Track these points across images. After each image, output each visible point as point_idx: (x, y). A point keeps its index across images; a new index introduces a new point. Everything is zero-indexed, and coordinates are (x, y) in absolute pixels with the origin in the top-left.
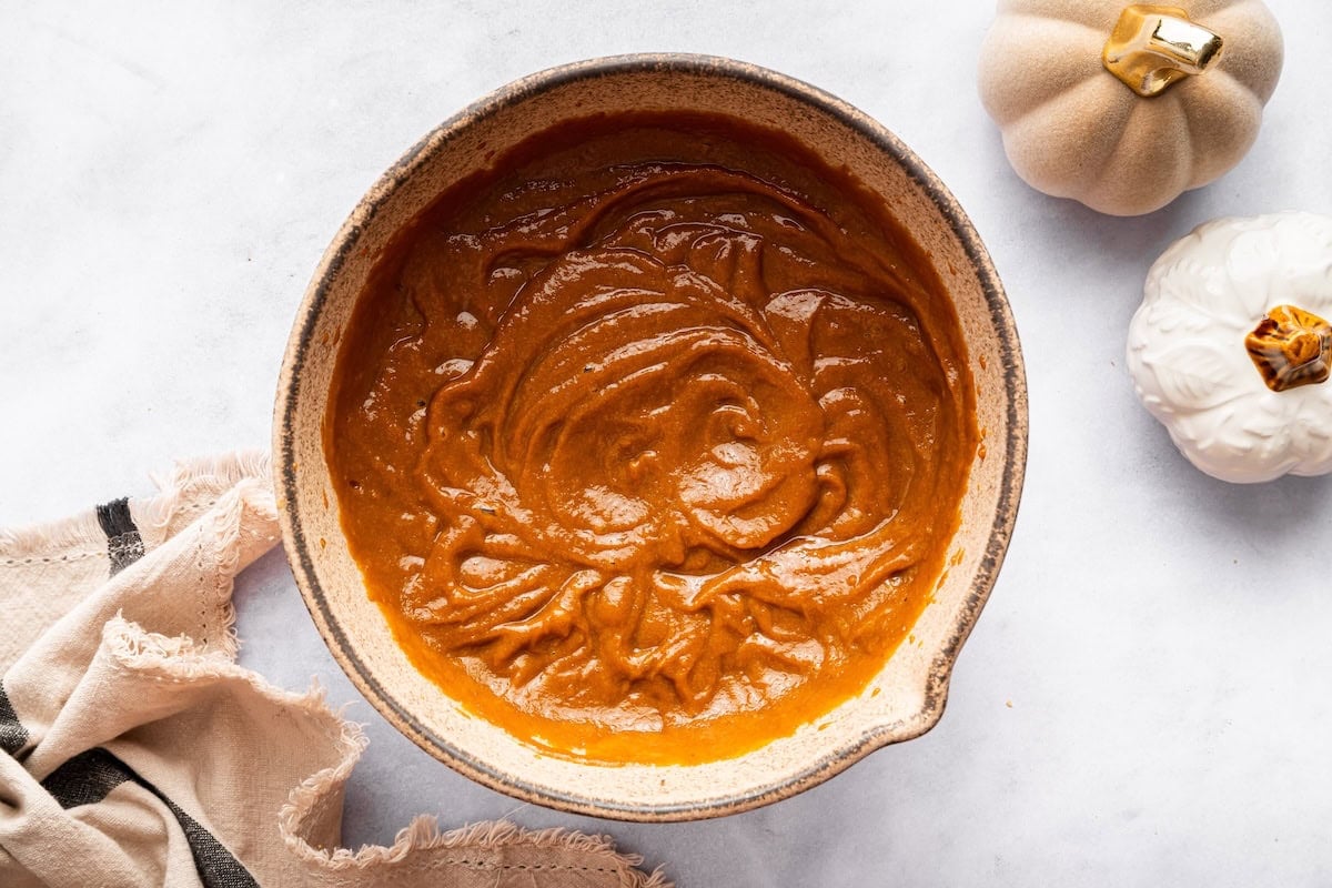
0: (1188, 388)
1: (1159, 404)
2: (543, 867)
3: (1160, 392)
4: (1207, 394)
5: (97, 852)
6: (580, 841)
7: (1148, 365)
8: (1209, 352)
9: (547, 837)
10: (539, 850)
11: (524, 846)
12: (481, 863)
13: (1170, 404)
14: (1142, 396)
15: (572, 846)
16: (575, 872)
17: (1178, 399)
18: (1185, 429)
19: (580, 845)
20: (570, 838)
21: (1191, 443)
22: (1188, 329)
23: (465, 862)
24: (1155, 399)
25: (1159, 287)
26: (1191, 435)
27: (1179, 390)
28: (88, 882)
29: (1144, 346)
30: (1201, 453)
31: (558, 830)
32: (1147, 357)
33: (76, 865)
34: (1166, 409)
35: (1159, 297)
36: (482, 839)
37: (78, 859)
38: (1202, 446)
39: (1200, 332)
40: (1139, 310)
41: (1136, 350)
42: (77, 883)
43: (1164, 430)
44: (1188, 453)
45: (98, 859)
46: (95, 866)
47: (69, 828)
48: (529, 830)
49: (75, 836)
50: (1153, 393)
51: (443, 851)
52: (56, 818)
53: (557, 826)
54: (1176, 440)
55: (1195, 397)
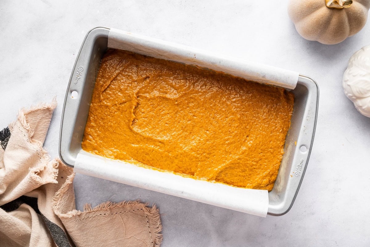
0: (360, 91)
1: (352, 96)
2: (122, 212)
3: (353, 93)
4: (366, 93)
5: (18, 225)
6: (131, 203)
7: (349, 85)
8: (366, 82)
9: (122, 204)
10: (120, 208)
11: (116, 207)
12: (105, 214)
13: (355, 96)
14: (347, 94)
15: (129, 205)
16: (131, 212)
17: (357, 94)
18: (359, 103)
19: (131, 204)
20: (128, 203)
21: (361, 107)
22: (360, 75)
23: (101, 214)
24: (351, 95)
25: (352, 64)
26: (361, 105)
27: (358, 92)
28: (16, 234)
29: (348, 80)
30: (364, 110)
31: (124, 202)
32: (349, 83)
33: (13, 229)
34: (354, 98)
35: (352, 66)
36: (104, 208)
37: (13, 227)
38: (363, 108)
39: (364, 76)
40: (346, 71)
41: (345, 81)
42: (13, 234)
43: (353, 104)
44: (360, 110)
45: (18, 227)
46: (18, 229)
47: (10, 218)
48: (116, 203)
49: (12, 220)
50: (350, 93)
51: (94, 212)
52: (6, 216)
53: (124, 201)
54: (356, 106)
55: (363, 94)
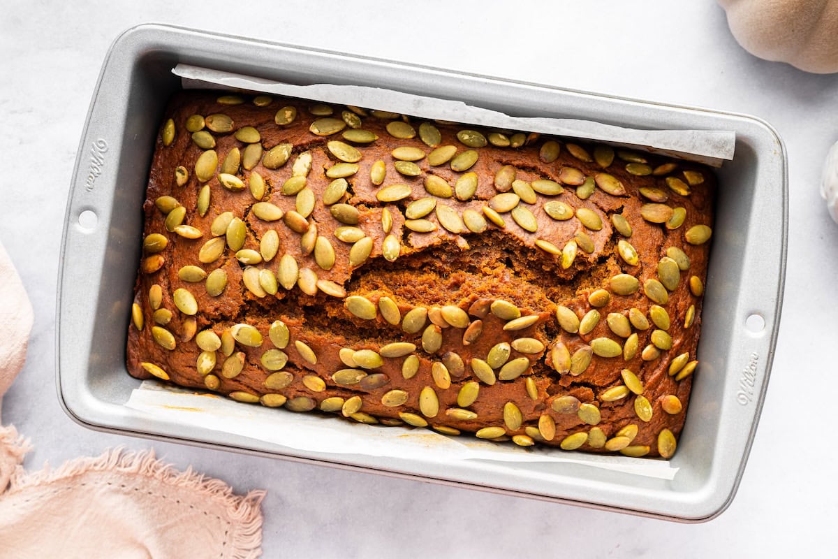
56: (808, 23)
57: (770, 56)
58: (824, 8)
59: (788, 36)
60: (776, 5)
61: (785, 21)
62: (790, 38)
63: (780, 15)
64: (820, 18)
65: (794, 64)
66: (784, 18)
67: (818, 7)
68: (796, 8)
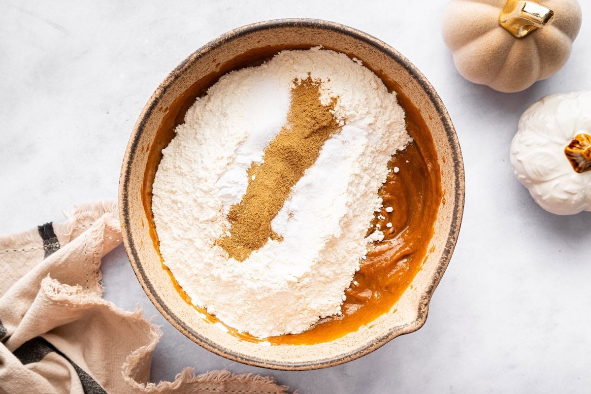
0: (538, 171)
1: (525, 179)
2: (243, 391)
3: (525, 173)
4: (547, 174)
5: (38, 384)
6: (260, 379)
7: (519, 161)
8: (548, 155)
9: (245, 378)
10: (241, 383)
11: (234, 381)
12: (214, 390)
13: (528, 178)
14: (517, 175)
15: (256, 382)
17: (533, 176)
18: (537, 190)
19: (260, 381)
20: (255, 378)
21: (540, 196)
22: (538, 144)
23: (207, 389)
24: (523, 177)
25: (525, 125)
26: (539, 193)
27: (534, 172)
29: (518, 152)
30: (544, 201)
32: (519, 157)
33: (29, 390)
34: (528, 181)
35: (525, 130)
36: (215, 378)
37: (30, 388)
38: (544, 198)
39: (543, 146)
40: (516, 135)
41: (514, 154)
43: (527, 191)
44: (538, 201)
45: (39, 388)
46: (37, 391)
47: (26, 374)
48: (236, 374)
49: (28, 377)
50: (522, 174)
51: (197, 384)
52: (19, 369)
53: (249, 373)
54: (533, 195)
55: (542, 176)
56: (497, 66)
57: (478, 82)
58: (506, 58)
59: (486, 72)
60: (480, 54)
61: (484, 64)
62: (487, 73)
63: (481, 60)
64: (504, 63)
65: (491, 86)
66: (484, 62)
67: (503, 57)
68: (491, 57)
